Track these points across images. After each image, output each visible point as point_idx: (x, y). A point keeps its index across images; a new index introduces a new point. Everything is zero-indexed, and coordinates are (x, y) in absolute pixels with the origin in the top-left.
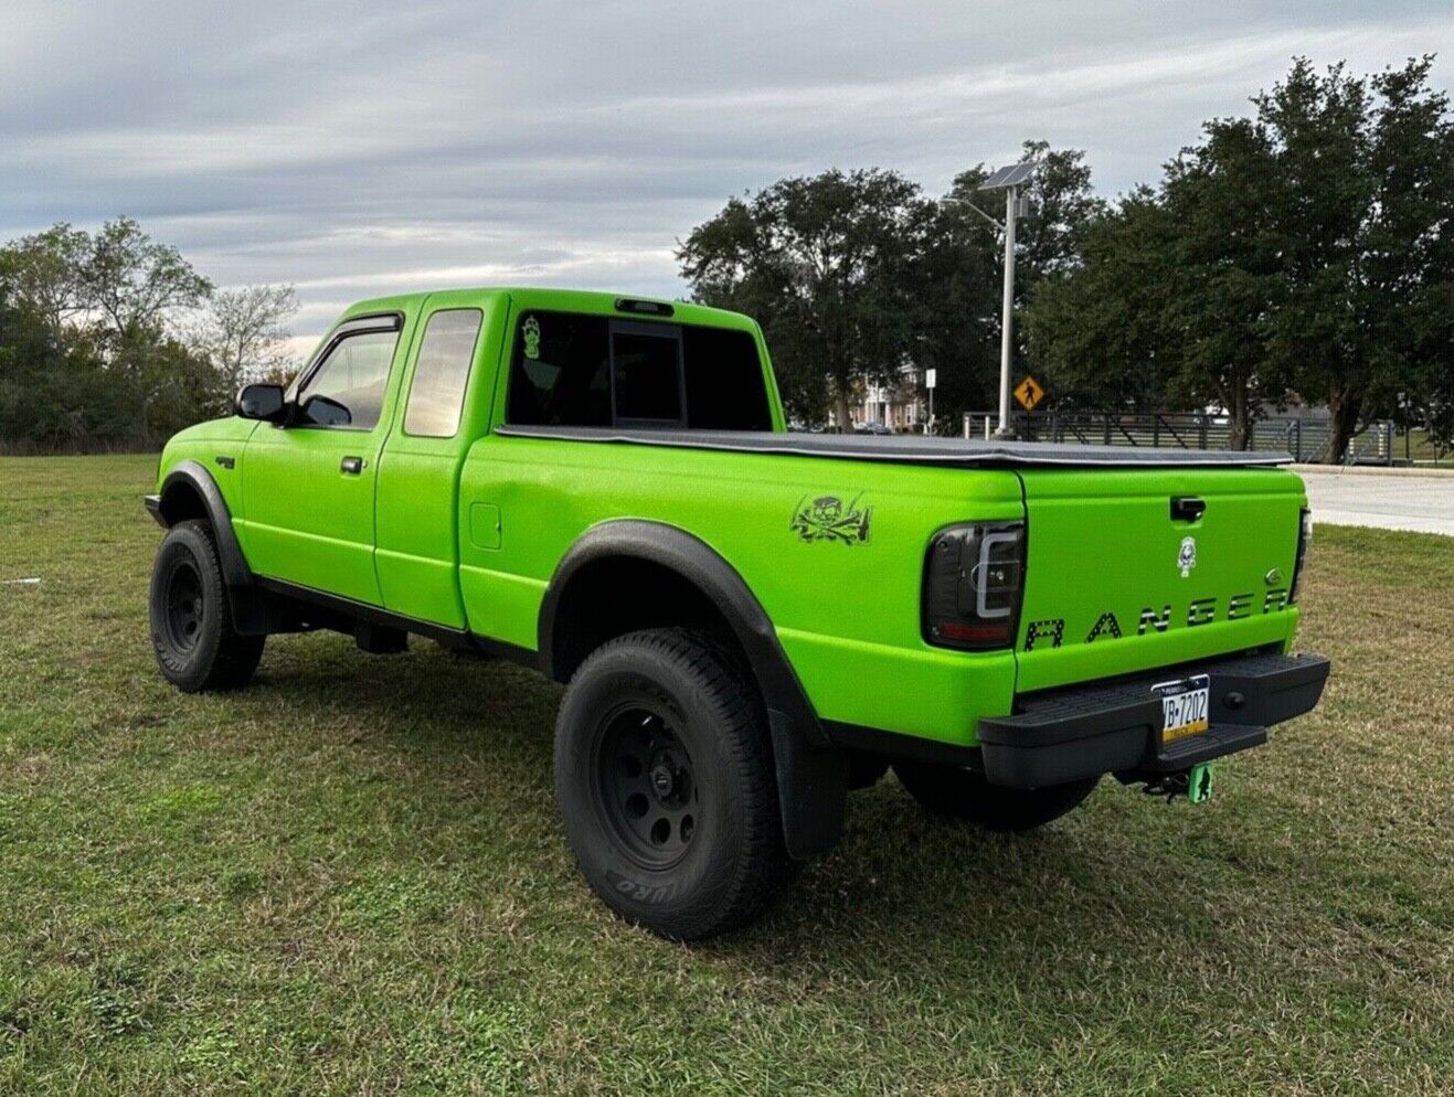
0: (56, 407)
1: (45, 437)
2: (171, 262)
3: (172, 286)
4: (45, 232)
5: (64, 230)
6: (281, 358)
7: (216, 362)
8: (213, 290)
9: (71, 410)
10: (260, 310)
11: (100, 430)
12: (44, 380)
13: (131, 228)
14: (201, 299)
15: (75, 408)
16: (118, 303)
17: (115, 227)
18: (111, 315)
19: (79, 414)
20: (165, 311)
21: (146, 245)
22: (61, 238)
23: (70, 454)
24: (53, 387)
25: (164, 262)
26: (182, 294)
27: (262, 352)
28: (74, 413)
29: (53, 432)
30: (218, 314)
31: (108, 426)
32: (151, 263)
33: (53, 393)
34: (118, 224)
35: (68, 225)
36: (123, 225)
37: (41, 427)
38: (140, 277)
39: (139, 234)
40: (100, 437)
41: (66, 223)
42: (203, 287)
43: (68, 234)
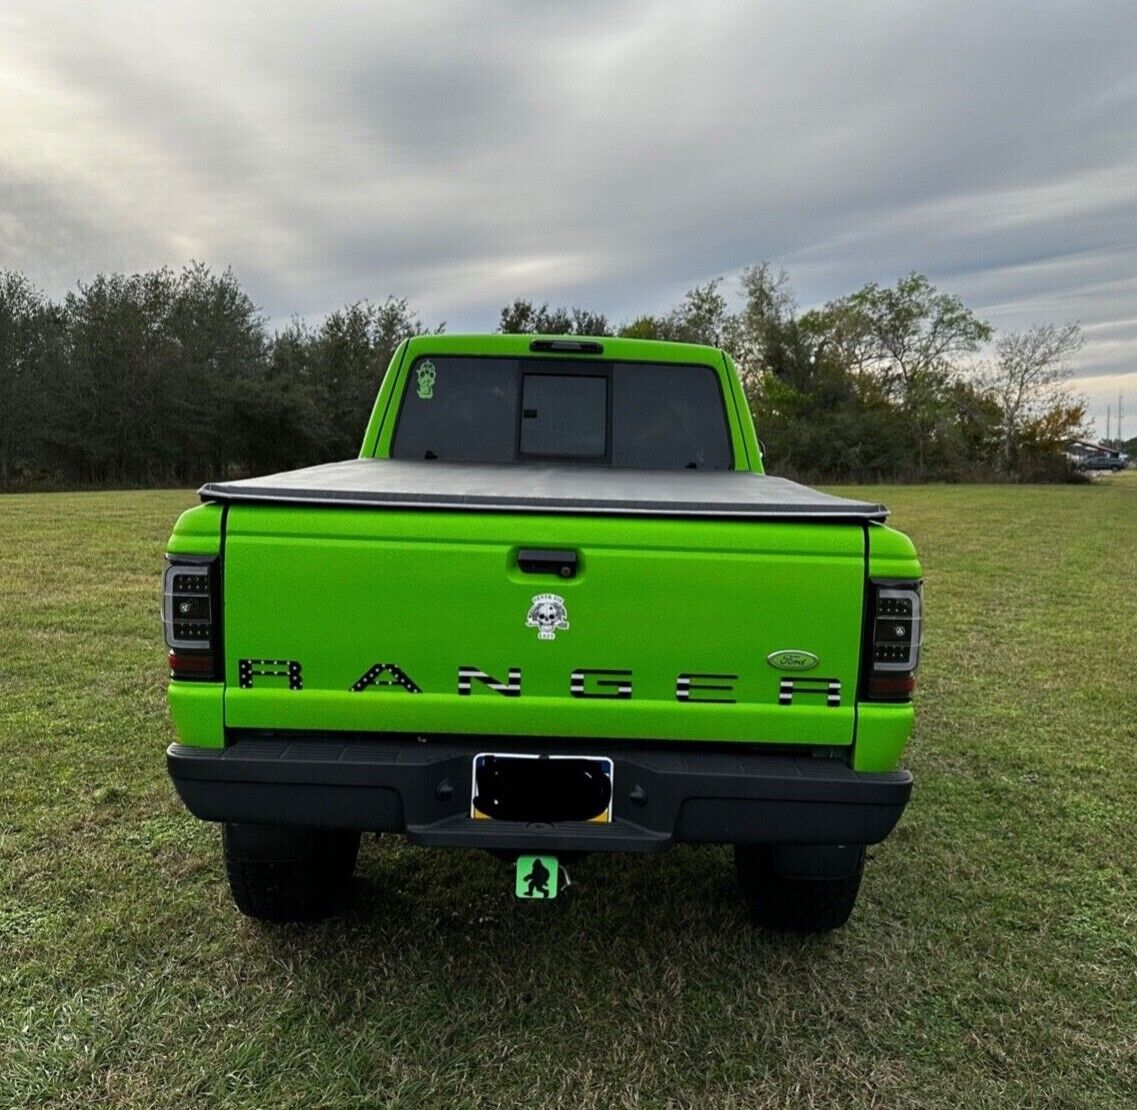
0: (839, 444)
1: (830, 469)
2: (952, 310)
3: (954, 332)
4: (857, 293)
5: (872, 289)
6: (1063, 394)
7: (1000, 401)
8: (991, 333)
9: (851, 446)
10: (1042, 349)
11: (874, 464)
12: (832, 421)
13: (921, 282)
14: (979, 343)
15: (856, 444)
16: (905, 351)
17: (906, 282)
18: (898, 362)
19: (857, 450)
20: (945, 356)
21: (933, 296)
22: (870, 296)
23: (848, 484)
24: (838, 426)
25: (947, 311)
26: (962, 339)
27: (1042, 389)
28: (853, 449)
29: (835, 465)
30: (1003, 355)
31: (879, 461)
32: (935, 314)
33: (837, 431)
34: (909, 280)
35: (876, 285)
36: (913, 280)
37: (827, 460)
38: (926, 325)
39: (927, 287)
40: (874, 469)
41: (874, 283)
42: (983, 331)
43: (875, 293)
